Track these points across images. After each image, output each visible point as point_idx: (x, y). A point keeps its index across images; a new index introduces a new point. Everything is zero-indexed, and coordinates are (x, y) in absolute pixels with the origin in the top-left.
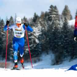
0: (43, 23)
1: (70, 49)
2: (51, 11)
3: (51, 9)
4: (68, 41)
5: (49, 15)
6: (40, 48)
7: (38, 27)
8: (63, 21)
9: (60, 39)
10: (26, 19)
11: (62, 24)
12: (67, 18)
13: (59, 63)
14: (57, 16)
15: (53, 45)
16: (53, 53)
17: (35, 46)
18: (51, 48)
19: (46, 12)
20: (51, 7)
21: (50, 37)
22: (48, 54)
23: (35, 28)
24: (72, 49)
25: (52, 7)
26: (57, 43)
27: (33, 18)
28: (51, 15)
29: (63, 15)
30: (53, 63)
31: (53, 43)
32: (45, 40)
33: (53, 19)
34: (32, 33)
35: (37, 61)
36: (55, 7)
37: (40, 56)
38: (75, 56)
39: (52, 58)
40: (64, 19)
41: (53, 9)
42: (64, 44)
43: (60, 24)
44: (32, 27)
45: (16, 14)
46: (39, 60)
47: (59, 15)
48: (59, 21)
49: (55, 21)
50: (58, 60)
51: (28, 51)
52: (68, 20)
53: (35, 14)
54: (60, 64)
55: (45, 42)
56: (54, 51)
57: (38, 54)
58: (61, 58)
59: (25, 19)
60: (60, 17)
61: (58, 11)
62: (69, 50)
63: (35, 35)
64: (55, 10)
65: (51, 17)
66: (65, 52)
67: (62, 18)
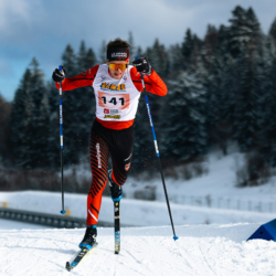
0: (211, 61)
6: (203, 134)
7: (198, 72)
8: (271, 55)
9: (263, 110)
10: (162, 47)
11: (269, 63)
13: (259, 181)
14: (254, 40)
16: (242, 151)
17: (186, 129)
18: (236, 135)
20: (238, 11)
21: (233, 102)
22: (225, 153)
23: (189, 74)
27: (181, 46)
28: (235, 35)
30: (242, 181)
32: (216, 110)
33: (241, 49)
34: (180, 90)
35: (194, 173)
37: (202, 160)
39: (237, 164)
41: (244, 18)
43: (262, 65)
44: (179, 73)
45: (130, 34)
46: (200, 172)
48: (261, 53)
49: (247, 56)
51: (168, 142)
53: (188, 33)
54: (263, 183)
55: (217, 118)
57: (197, 153)
58: (266, 164)
59: (158, 48)
60: (264, 42)
63: (187, 96)
64: (250, 22)
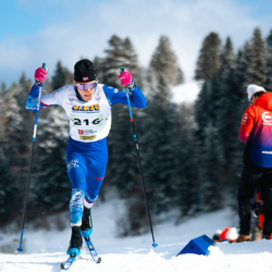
1: (179, 182)
2: (111, 56)
3: (112, 48)
4: (170, 156)
5: (105, 69)
12: (166, 80)
15: (119, 171)
19: (96, 59)
24: (186, 181)
25: (117, 43)
26: (132, 164)
29: (152, 69)
31: (120, 163)
36: (127, 43)
38: (194, 206)
40: (155, 83)
42: (156, 166)
47: (140, 70)
50: (137, 220)
52: (170, 86)
56: (123, 191)
61: (135, 56)
62: (174, 187)
65: (111, 75)
66: (162, 191)
67: (149, 79)
